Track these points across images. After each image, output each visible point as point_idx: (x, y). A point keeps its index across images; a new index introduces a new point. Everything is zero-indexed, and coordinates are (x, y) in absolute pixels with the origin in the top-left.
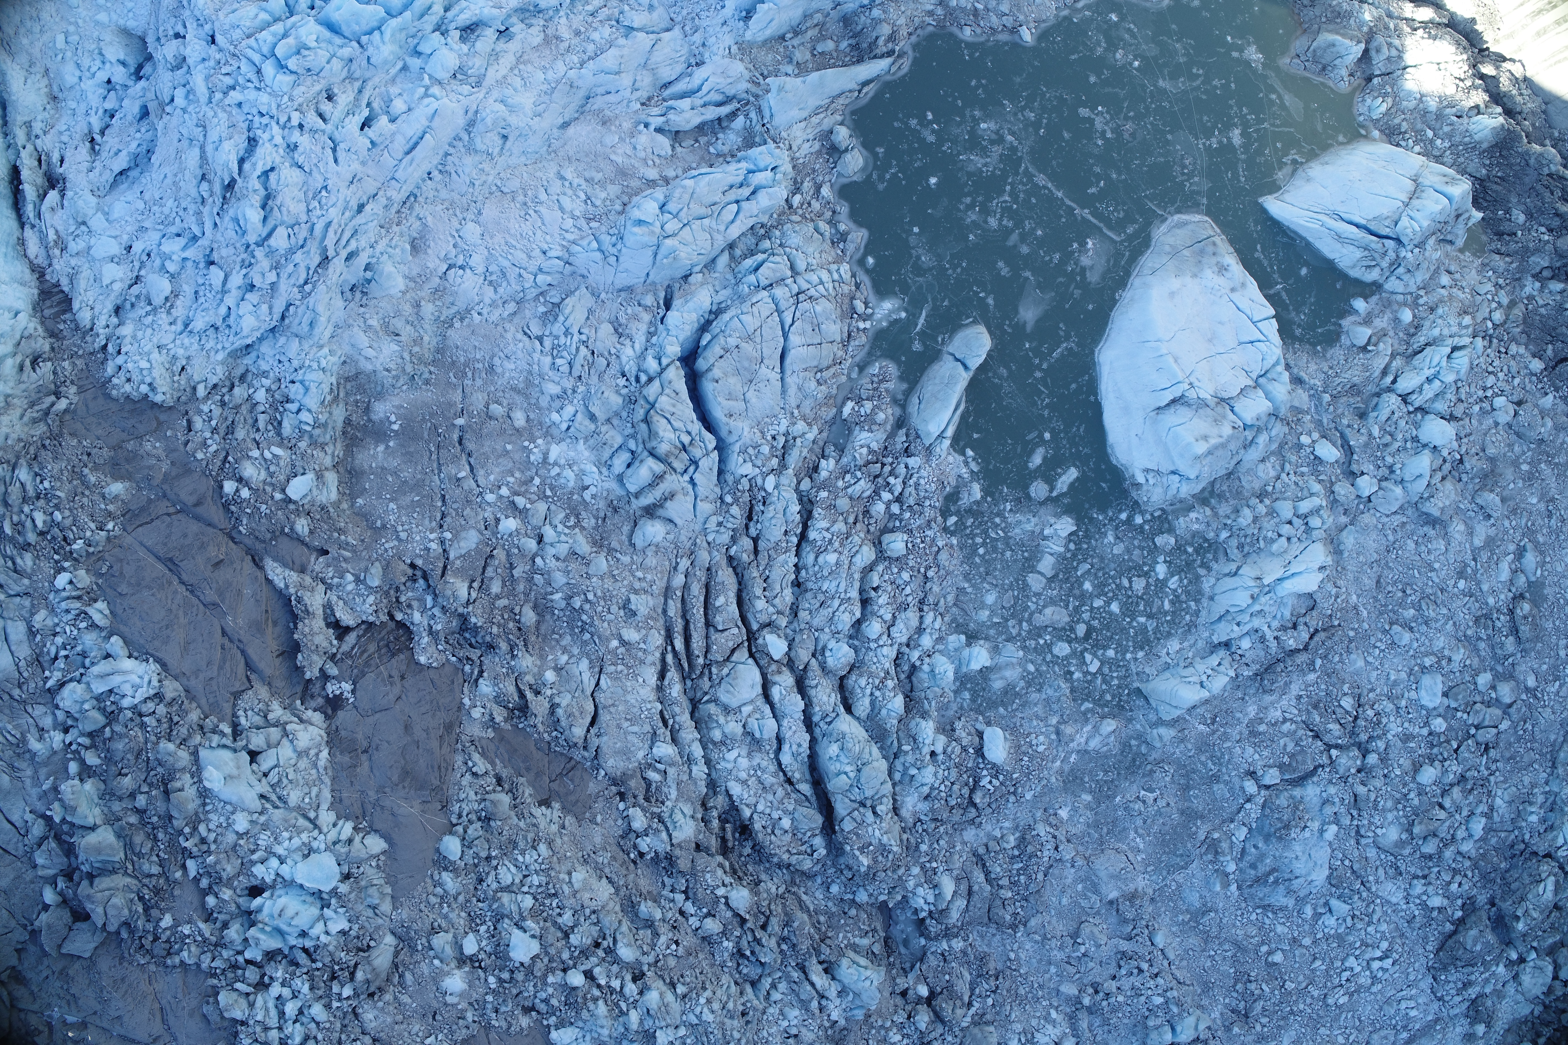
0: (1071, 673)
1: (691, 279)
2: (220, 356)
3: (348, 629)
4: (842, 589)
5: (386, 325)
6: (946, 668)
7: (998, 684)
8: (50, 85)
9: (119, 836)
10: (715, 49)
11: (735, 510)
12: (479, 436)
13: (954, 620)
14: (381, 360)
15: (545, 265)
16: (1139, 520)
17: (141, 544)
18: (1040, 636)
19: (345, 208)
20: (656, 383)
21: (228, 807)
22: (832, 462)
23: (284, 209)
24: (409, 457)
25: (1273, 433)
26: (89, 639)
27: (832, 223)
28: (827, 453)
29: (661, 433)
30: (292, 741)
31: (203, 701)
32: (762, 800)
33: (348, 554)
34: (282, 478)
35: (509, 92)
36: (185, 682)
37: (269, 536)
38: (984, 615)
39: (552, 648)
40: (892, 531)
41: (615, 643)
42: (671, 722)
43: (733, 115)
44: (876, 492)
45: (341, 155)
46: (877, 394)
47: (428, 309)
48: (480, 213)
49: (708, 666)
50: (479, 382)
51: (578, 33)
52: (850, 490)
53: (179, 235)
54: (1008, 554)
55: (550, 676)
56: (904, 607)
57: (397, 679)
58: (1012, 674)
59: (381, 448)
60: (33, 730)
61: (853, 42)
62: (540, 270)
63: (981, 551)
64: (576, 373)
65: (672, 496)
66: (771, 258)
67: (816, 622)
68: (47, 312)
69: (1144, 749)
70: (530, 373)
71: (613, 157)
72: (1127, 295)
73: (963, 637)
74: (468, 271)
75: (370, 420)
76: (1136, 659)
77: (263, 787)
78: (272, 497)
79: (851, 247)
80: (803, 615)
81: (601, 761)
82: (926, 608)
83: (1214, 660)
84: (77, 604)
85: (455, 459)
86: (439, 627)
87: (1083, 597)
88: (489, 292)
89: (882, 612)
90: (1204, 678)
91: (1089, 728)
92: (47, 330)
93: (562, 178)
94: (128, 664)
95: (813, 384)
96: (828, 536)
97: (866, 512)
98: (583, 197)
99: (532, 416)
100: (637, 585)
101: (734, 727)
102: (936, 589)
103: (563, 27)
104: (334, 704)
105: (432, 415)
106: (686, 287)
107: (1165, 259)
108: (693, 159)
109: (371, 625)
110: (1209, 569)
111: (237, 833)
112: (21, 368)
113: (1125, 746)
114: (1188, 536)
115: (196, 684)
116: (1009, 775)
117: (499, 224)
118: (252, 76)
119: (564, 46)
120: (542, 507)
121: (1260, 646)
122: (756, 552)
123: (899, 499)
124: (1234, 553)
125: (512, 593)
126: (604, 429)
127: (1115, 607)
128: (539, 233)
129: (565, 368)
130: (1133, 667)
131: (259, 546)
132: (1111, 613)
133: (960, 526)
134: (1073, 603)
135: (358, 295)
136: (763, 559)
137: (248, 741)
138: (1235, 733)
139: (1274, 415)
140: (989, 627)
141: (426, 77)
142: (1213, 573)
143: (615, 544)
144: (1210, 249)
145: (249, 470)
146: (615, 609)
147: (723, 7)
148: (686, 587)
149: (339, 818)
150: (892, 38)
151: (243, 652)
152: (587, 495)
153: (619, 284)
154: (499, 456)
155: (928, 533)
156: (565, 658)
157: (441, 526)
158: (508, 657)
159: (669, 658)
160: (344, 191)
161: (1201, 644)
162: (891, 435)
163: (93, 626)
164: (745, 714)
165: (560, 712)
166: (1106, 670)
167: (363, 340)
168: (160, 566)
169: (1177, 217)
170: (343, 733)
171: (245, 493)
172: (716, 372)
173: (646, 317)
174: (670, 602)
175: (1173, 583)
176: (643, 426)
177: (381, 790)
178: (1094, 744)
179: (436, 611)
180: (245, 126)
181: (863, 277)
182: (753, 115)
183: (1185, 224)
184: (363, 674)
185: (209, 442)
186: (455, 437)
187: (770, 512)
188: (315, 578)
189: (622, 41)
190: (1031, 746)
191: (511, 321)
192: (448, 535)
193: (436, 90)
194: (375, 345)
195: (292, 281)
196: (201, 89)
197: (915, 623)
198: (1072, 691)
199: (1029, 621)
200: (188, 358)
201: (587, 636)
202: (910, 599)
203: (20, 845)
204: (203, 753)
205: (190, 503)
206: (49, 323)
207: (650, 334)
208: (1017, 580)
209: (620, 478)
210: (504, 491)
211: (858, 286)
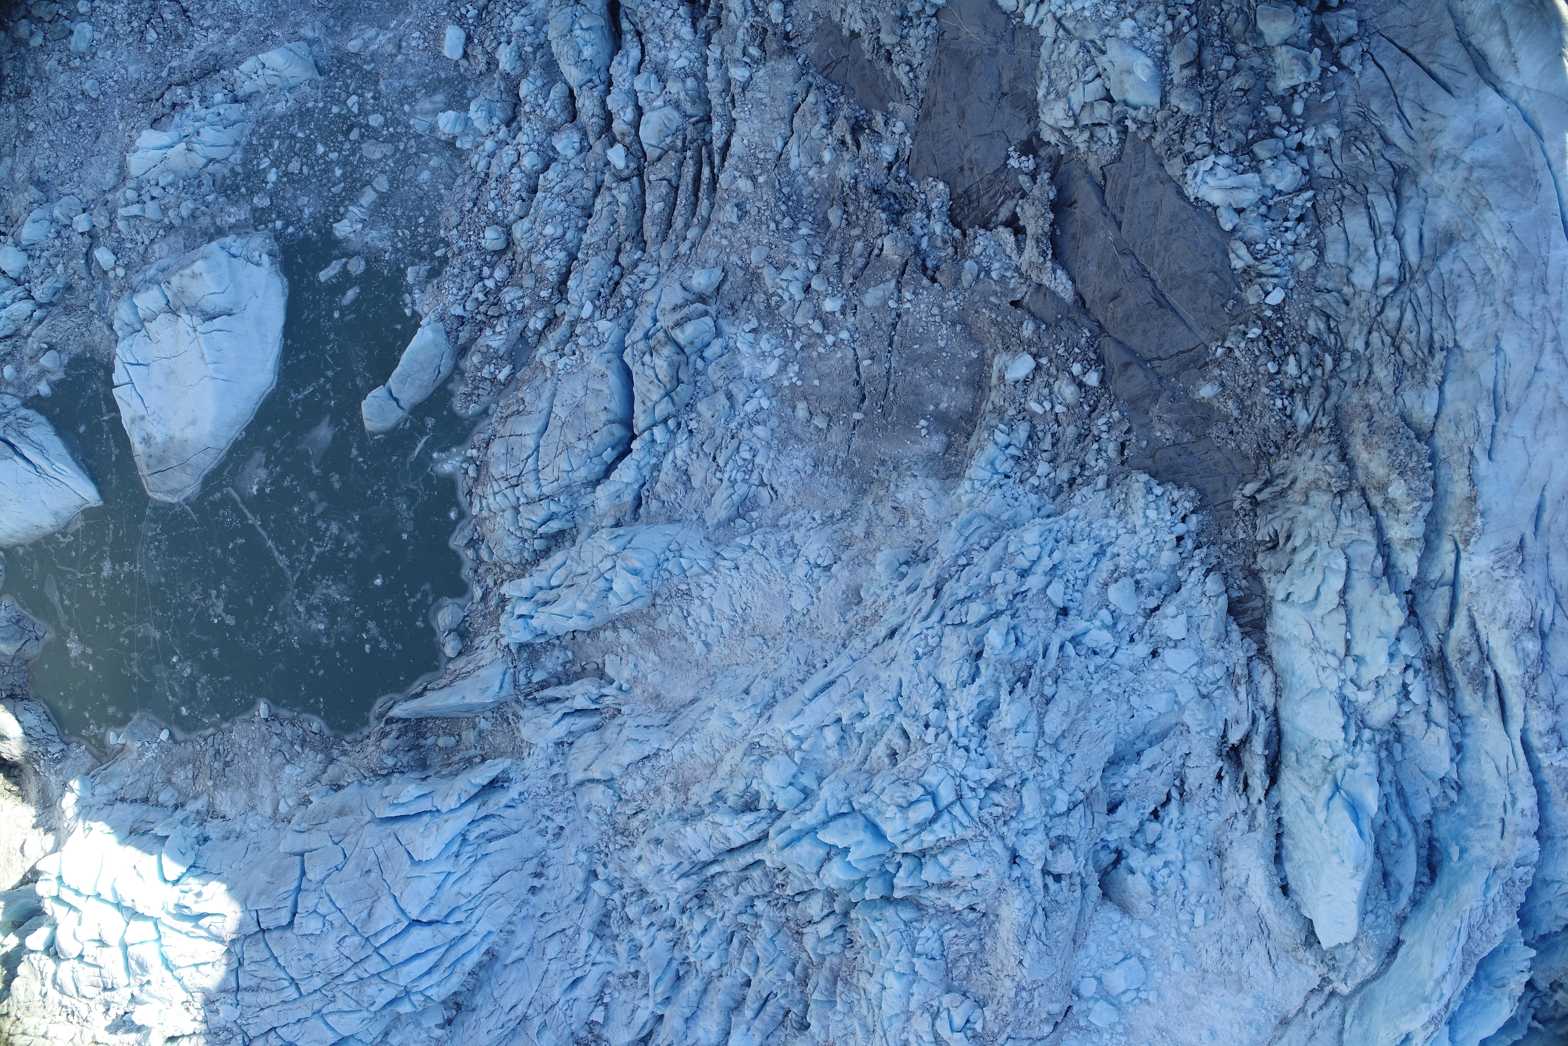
0: (374, 98)
1: (612, 521)
2: (1073, 512)
3: (1007, 224)
4: (548, 200)
5: (903, 519)
6: (476, 114)
7: (439, 98)
8: (1221, 870)
9: (1261, 35)
10: (542, 755)
11: (624, 290)
12: (843, 399)
13: (462, 162)
14: (916, 486)
15: (738, 553)
16: (279, 224)
17: (1190, 329)
18: (391, 135)
19: (904, 634)
20: (659, 413)
21: (1137, 44)
22: (531, 326)
23: (962, 639)
24: (916, 390)
25: (141, 277)
26: (1255, 230)
27: (480, 561)
28: (536, 337)
29: (665, 364)
30: (1070, 108)
31: (1148, 154)
32: (666, 18)
33: (993, 299)
34: (1038, 380)
35: (727, 732)
36: (1162, 175)
37: (1063, 324)
38: (434, 162)
39: (822, 185)
40: (495, 252)
41: (761, 179)
42: (728, 99)
43: (543, 685)
44: (499, 289)
45: (893, 687)
46: (476, 383)
47: (859, 530)
48: (788, 619)
49: (684, 149)
50: (832, 453)
51: (657, 791)
52: (520, 293)
53: (1095, 653)
54: (398, 213)
55: (827, 156)
56: (500, 179)
57: (966, 167)
58: (425, 105)
59: (943, 406)
60: (1336, 151)
61: (422, 742)
62: (744, 551)
63: (421, 220)
64: (735, 442)
65: (674, 309)
66: (534, 526)
67: (579, 176)
68: (1258, 603)
69: (332, 22)
70: (780, 452)
71: (657, 659)
72: (235, 433)
73: (458, 145)
74: (812, 561)
75: (949, 436)
76: (316, 101)
77: (1102, 61)
78: (1050, 361)
79: (467, 532)
80: (589, 184)
81: (798, 70)
82: (482, 175)
83: (248, 87)
84: (1262, 268)
85: (872, 380)
86: (919, 215)
87: (344, 163)
88: (798, 538)
89: (519, 176)
90: (260, 72)
91: (373, 47)
92: (1260, 581)
93: (706, 644)
94: (1215, 197)
95: (527, 399)
96: (547, 252)
97: (511, 273)
98: (690, 620)
99: (789, 411)
100: (729, 232)
101: (674, 87)
102: (469, 191)
103: (669, 800)
104: (1030, 147)
105: (885, 428)
106: (619, 515)
107: (193, 460)
108: (590, 647)
109: (985, 226)
110: (232, 170)
111: (1135, 19)
112: (1288, 537)
113: (346, 28)
114: (242, 202)
115: (1151, 170)
116: (450, 15)
117: (772, 604)
118: (967, 794)
119: (670, 779)
120: (799, 320)
121: (208, 94)
122: (619, 251)
123: (482, 279)
124: (207, 180)
125: (846, 240)
126: (721, 382)
127: (320, 149)
128: (736, 587)
129: (744, 447)
130: (320, 95)
131: (1075, 315)
132: (325, 145)
133: (433, 247)
134: (355, 160)
135: (921, 553)
136: (613, 243)
137: (1110, 111)
138: (252, 24)
139: (135, 291)
140: (433, 150)
141: (797, 759)
142: (229, 166)
143: (741, 273)
144: (153, 462)
145: (1068, 391)
146: (754, 212)
147: (521, 794)
148: (687, 226)
149: (1037, 28)
150: (384, 735)
151: (1104, 203)
152: (754, 323)
153: (677, 527)
154: (828, 375)
155: (462, 244)
156: (812, 173)
157: (899, 316)
158: (860, 178)
159: (717, 159)
160: (901, 651)
161: (257, 105)
162: (473, 340)
163: (1249, 244)
164: (661, 99)
165: (824, 120)
166: (344, 95)
167: (928, 507)
168: (1173, 301)
169: (175, 500)
170: (1023, 115)
171: (1076, 369)
172: (603, 417)
173: (659, 488)
174: (704, 214)
175: (265, 163)
176: (681, 376)
177: (993, 53)
178: (371, 32)
179: (918, 231)
180: (988, 742)
181: (463, 499)
182: (522, 680)
183: (169, 492)
184: (997, 172)
185: (1104, 428)
186: (866, 403)
187: (593, 282)
188: (1028, 278)
189: (616, 771)
190: (425, 39)
191: (787, 508)
192: (892, 304)
193: (791, 743)
194: (918, 501)
195: (976, 570)
196: (1030, 798)
197: (494, 161)
198: (377, 83)
199: (397, 149)
200: (1107, 516)
201: (786, 190)
202: (493, 185)
203: (1373, 44)
204: (1155, 101)
205: (1135, 366)
206: (1257, 590)
207: (657, 467)
208: (398, 188)
209: (719, 333)
210: (830, 339)
211: (470, 493)
